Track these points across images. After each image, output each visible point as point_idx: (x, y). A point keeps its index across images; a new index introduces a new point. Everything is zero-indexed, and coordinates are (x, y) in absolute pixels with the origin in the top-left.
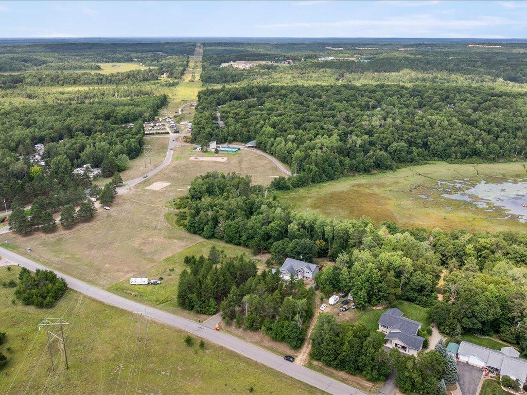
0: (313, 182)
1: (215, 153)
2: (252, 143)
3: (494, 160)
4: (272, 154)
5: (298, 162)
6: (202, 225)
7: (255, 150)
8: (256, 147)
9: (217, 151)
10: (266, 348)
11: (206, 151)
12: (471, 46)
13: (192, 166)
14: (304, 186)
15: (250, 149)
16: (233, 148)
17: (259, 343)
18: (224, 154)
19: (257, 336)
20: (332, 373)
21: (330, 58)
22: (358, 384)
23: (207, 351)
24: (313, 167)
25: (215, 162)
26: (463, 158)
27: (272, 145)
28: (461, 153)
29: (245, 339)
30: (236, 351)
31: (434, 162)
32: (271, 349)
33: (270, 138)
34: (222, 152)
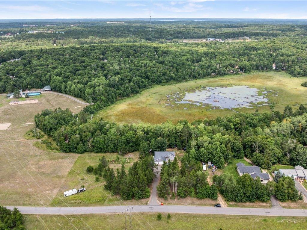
0: (105, 106)
1: (26, 98)
2: (47, 88)
3: (181, 82)
4: (66, 93)
5: (90, 95)
6: (75, 145)
7: (51, 92)
8: (52, 90)
9: (27, 97)
10: (198, 205)
11: (18, 98)
12: (108, 22)
13: (16, 109)
14: (101, 110)
15: (47, 92)
16: (35, 93)
17: (193, 204)
18: (33, 97)
19: (188, 200)
20: (244, 205)
21: (35, 32)
22: (260, 206)
23: (172, 219)
24: (102, 97)
25: (31, 104)
26: (167, 82)
27: (66, 87)
28: (166, 79)
29: (183, 204)
30: (187, 213)
31: (154, 86)
32: (202, 204)
33: (62, 83)
34: (31, 97)
